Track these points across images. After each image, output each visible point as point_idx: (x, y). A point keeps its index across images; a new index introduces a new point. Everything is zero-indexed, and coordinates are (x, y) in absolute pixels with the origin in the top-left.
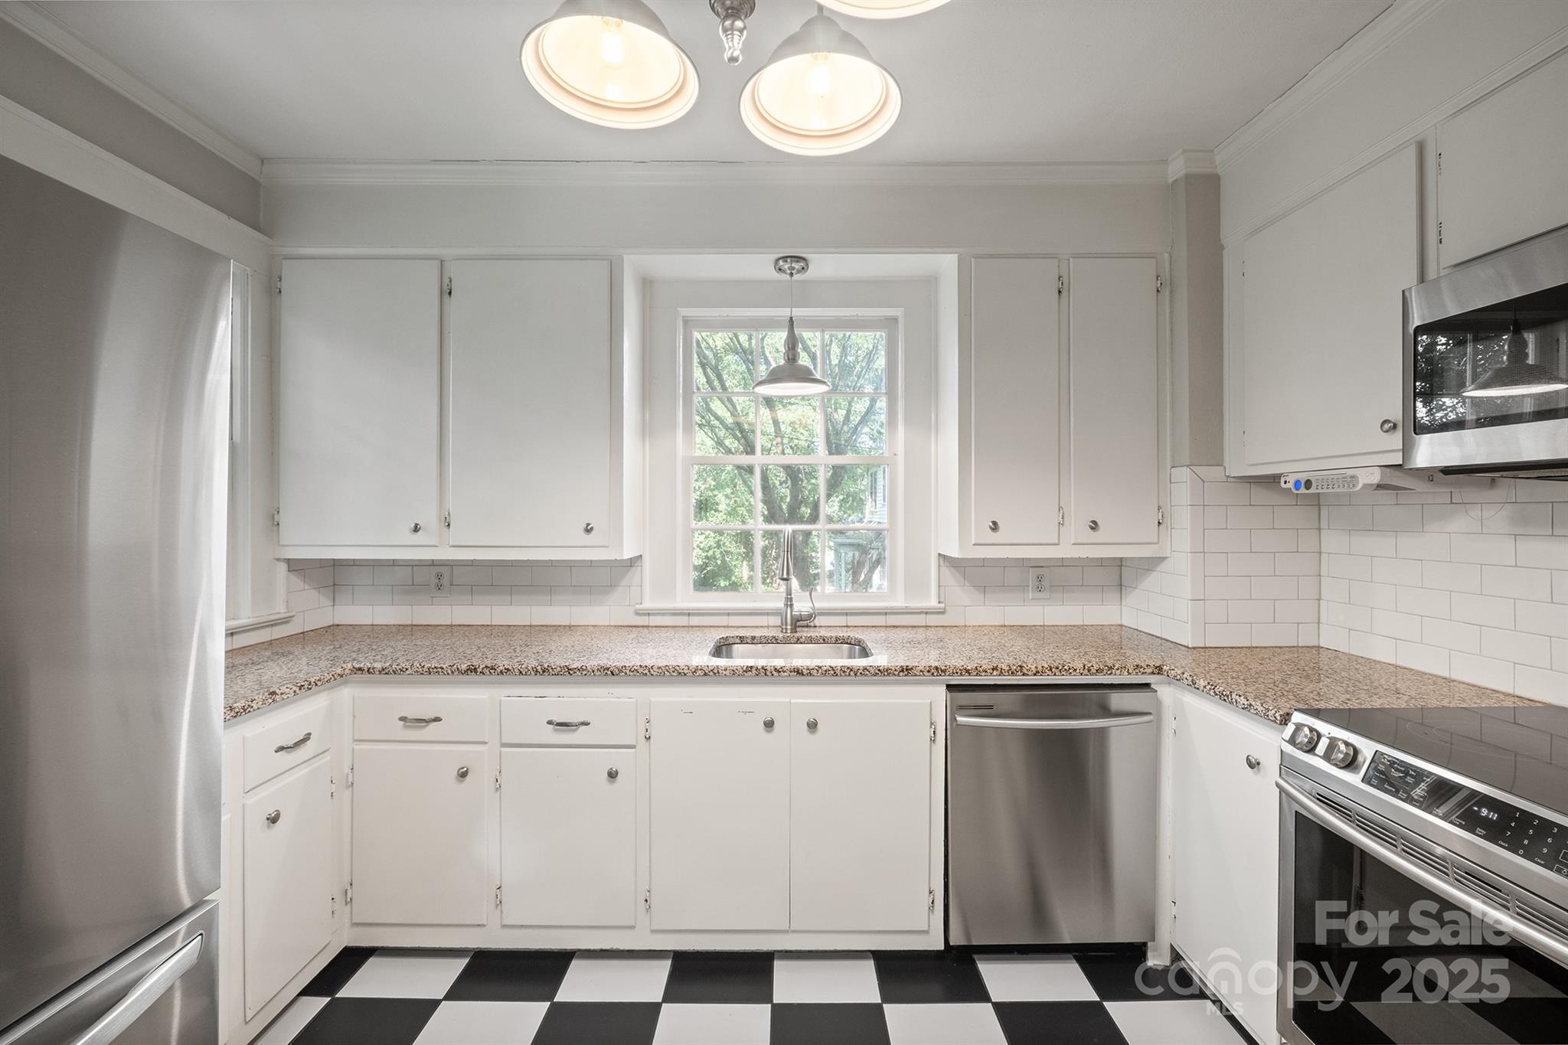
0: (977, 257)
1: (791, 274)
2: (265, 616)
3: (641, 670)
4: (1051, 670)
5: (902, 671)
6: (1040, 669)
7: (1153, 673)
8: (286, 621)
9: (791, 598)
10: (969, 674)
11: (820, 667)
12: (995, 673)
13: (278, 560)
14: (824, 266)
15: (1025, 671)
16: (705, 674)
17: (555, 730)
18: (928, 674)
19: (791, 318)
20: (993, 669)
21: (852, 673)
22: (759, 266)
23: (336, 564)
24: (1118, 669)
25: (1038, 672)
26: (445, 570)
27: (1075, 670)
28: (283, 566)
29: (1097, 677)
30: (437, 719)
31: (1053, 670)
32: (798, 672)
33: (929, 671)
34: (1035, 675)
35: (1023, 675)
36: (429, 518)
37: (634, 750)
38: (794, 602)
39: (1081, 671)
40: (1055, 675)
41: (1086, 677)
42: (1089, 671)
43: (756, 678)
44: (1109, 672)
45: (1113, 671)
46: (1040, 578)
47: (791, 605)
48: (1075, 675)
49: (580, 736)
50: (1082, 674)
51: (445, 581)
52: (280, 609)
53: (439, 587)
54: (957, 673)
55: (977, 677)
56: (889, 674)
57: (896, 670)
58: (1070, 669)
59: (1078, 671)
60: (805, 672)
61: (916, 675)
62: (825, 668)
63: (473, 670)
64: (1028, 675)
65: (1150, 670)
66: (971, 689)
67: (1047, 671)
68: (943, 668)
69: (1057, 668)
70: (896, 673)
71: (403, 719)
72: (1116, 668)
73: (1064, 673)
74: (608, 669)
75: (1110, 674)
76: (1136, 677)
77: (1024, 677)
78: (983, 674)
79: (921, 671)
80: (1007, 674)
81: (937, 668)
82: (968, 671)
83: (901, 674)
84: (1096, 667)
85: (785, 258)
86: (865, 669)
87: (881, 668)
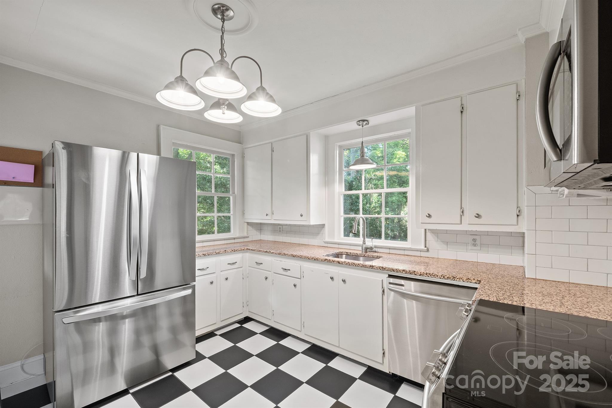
0: (423, 106)
1: (363, 126)
2: (242, 235)
3: (300, 256)
4: (427, 274)
5: (370, 267)
6: (422, 273)
7: (476, 283)
8: (247, 237)
9: (365, 241)
10: (394, 271)
11: (345, 262)
12: (404, 272)
13: (245, 222)
14: (374, 120)
15: (415, 273)
16: (315, 260)
17: (283, 271)
18: (379, 269)
19: (362, 142)
20: (403, 271)
21: (354, 265)
22: (353, 126)
23: (261, 224)
24: (458, 279)
25: (421, 274)
26: (281, 227)
27: (438, 276)
28: (246, 224)
29: (447, 280)
30: (262, 264)
31: (428, 275)
32: (339, 262)
33: (379, 268)
34: (420, 275)
35: (415, 275)
36: (269, 212)
37: (300, 280)
38: (366, 242)
39: (440, 277)
40: (428, 277)
41: (442, 280)
42: (444, 277)
43: (328, 263)
44: (453, 279)
45: (456, 279)
46: (474, 240)
47: (365, 243)
48: (437, 278)
49: (288, 273)
50: (440, 278)
51: (281, 230)
52: (245, 234)
53: (280, 231)
54: (389, 270)
55: (396, 273)
56: (366, 267)
57: (368, 266)
58: (435, 275)
59: (439, 277)
60: (341, 263)
61: (375, 269)
62: (346, 262)
63: (266, 252)
64: (417, 275)
65: (475, 281)
66: (393, 277)
67: (425, 274)
68: (384, 268)
69: (430, 274)
70: (368, 267)
71: (256, 262)
72: (457, 278)
73: (432, 276)
74: (293, 255)
75: (454, 280)
76: (467, 283)
77: (415, 276)
78: (399, 272)
79: (377, 268)
80: (408, 273)
81: (382, 267)
82: (393, 270)
83: (370, 268)
84: (448, 276)
85: (359, 121)
86: (358, 264)
87: (364, 265)
